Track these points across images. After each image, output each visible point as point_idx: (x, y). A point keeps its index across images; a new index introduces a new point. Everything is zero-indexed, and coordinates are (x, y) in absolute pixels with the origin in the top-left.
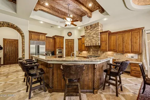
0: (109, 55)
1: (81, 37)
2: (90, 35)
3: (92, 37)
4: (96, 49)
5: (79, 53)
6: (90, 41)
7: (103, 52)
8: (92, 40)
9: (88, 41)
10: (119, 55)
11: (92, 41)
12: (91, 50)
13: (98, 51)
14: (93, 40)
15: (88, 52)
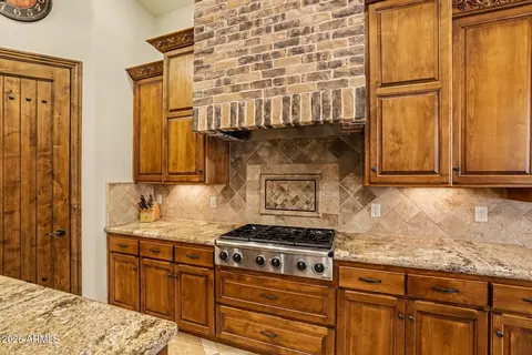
0: (421, 220)
1: (160, 57)
2: (251, 16)
3: (283, 36)
4: (302, 168)
5: (144, 205)
6: (258, 76)
7: (367, 196)
8: (276, 64)
9: (236, 80)
10: (517, 215)
11: (276, 79)
12: (253, 173)
13: (313, 184)
14: (294, 66)
15: (227, 194)
